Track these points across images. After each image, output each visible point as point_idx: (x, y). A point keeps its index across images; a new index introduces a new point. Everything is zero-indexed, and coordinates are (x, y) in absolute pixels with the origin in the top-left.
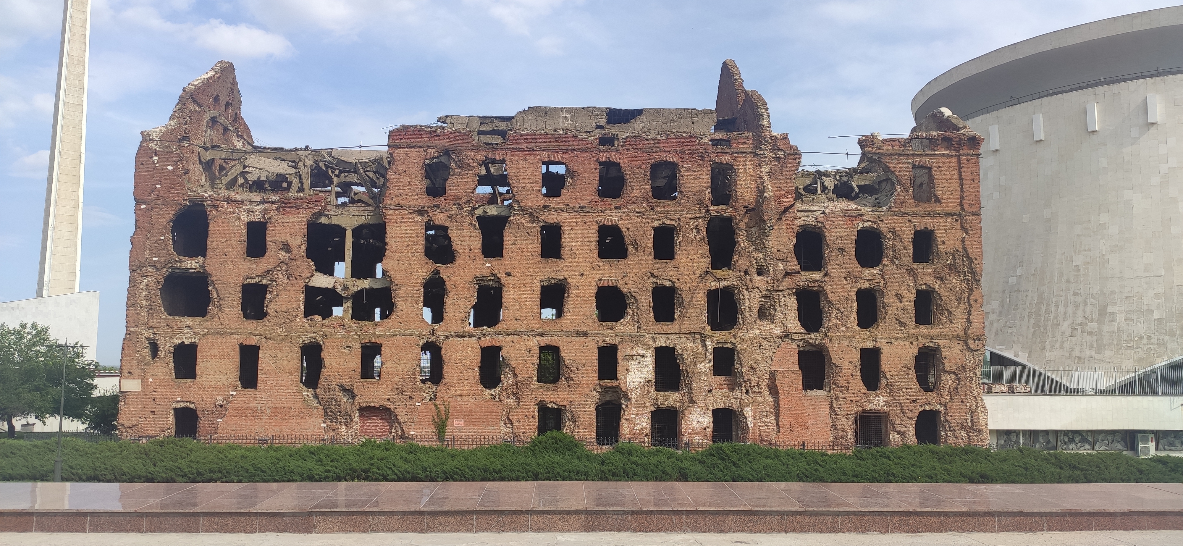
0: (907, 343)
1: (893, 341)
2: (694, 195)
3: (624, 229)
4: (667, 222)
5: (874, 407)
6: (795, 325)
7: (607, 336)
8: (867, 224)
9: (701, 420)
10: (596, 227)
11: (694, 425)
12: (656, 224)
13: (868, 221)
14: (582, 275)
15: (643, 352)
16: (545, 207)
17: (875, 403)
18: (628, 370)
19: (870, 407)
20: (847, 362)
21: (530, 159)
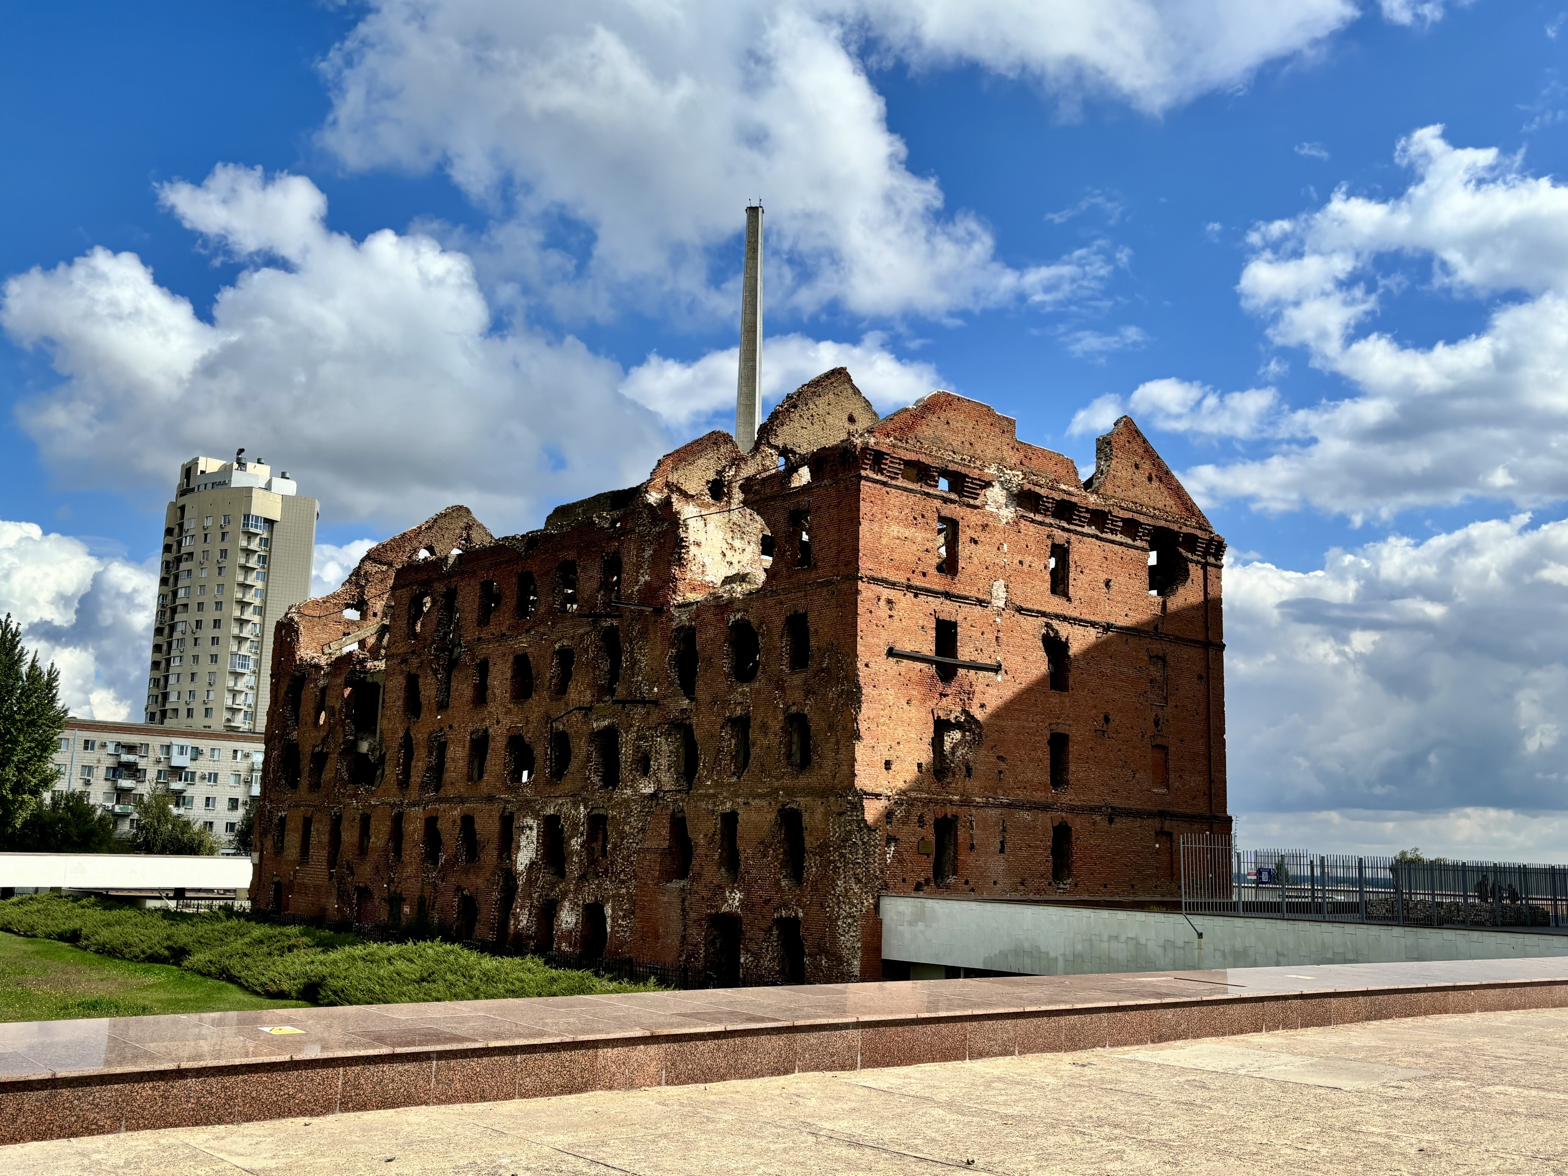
0: (764, 803)
1: (750, 800)
2: (586, 602)
3: (531, 659)
4: (566, 642)
5: (728, 909)
6: (667, 779)
7: (508, 802)
8: (739, 616)
9: (569, 920)
10: (511, 658)
11: (564, 925)
12: (557, 646)
13: (739, 611)
14: (498, 722)
15: (530, 821)
16: (479, 639)
17: (730, 902)
18: (519, 847)
19: (725, 909)
20: (701, 836)
21: (472, 582)
